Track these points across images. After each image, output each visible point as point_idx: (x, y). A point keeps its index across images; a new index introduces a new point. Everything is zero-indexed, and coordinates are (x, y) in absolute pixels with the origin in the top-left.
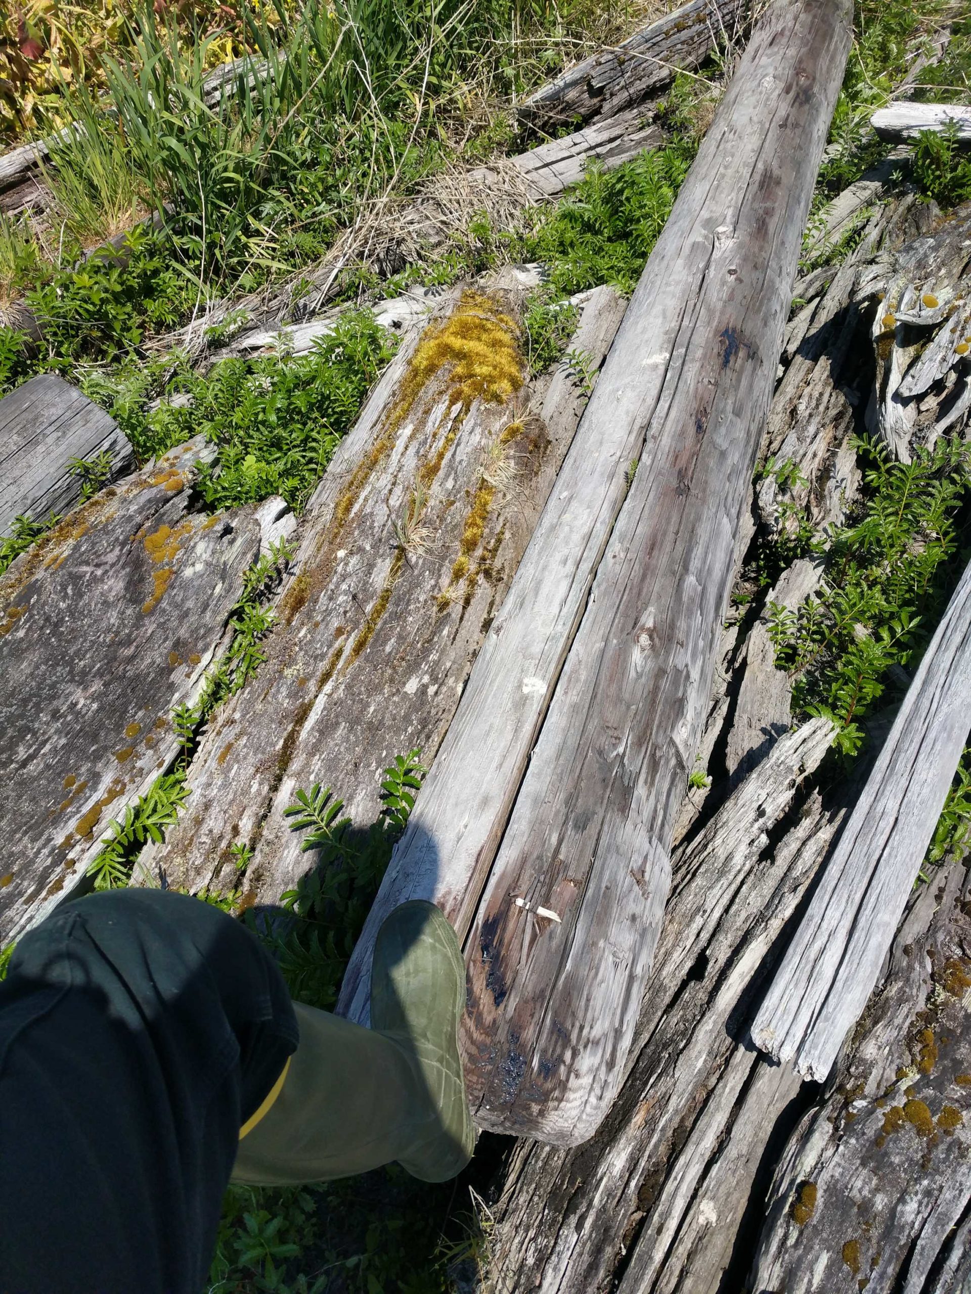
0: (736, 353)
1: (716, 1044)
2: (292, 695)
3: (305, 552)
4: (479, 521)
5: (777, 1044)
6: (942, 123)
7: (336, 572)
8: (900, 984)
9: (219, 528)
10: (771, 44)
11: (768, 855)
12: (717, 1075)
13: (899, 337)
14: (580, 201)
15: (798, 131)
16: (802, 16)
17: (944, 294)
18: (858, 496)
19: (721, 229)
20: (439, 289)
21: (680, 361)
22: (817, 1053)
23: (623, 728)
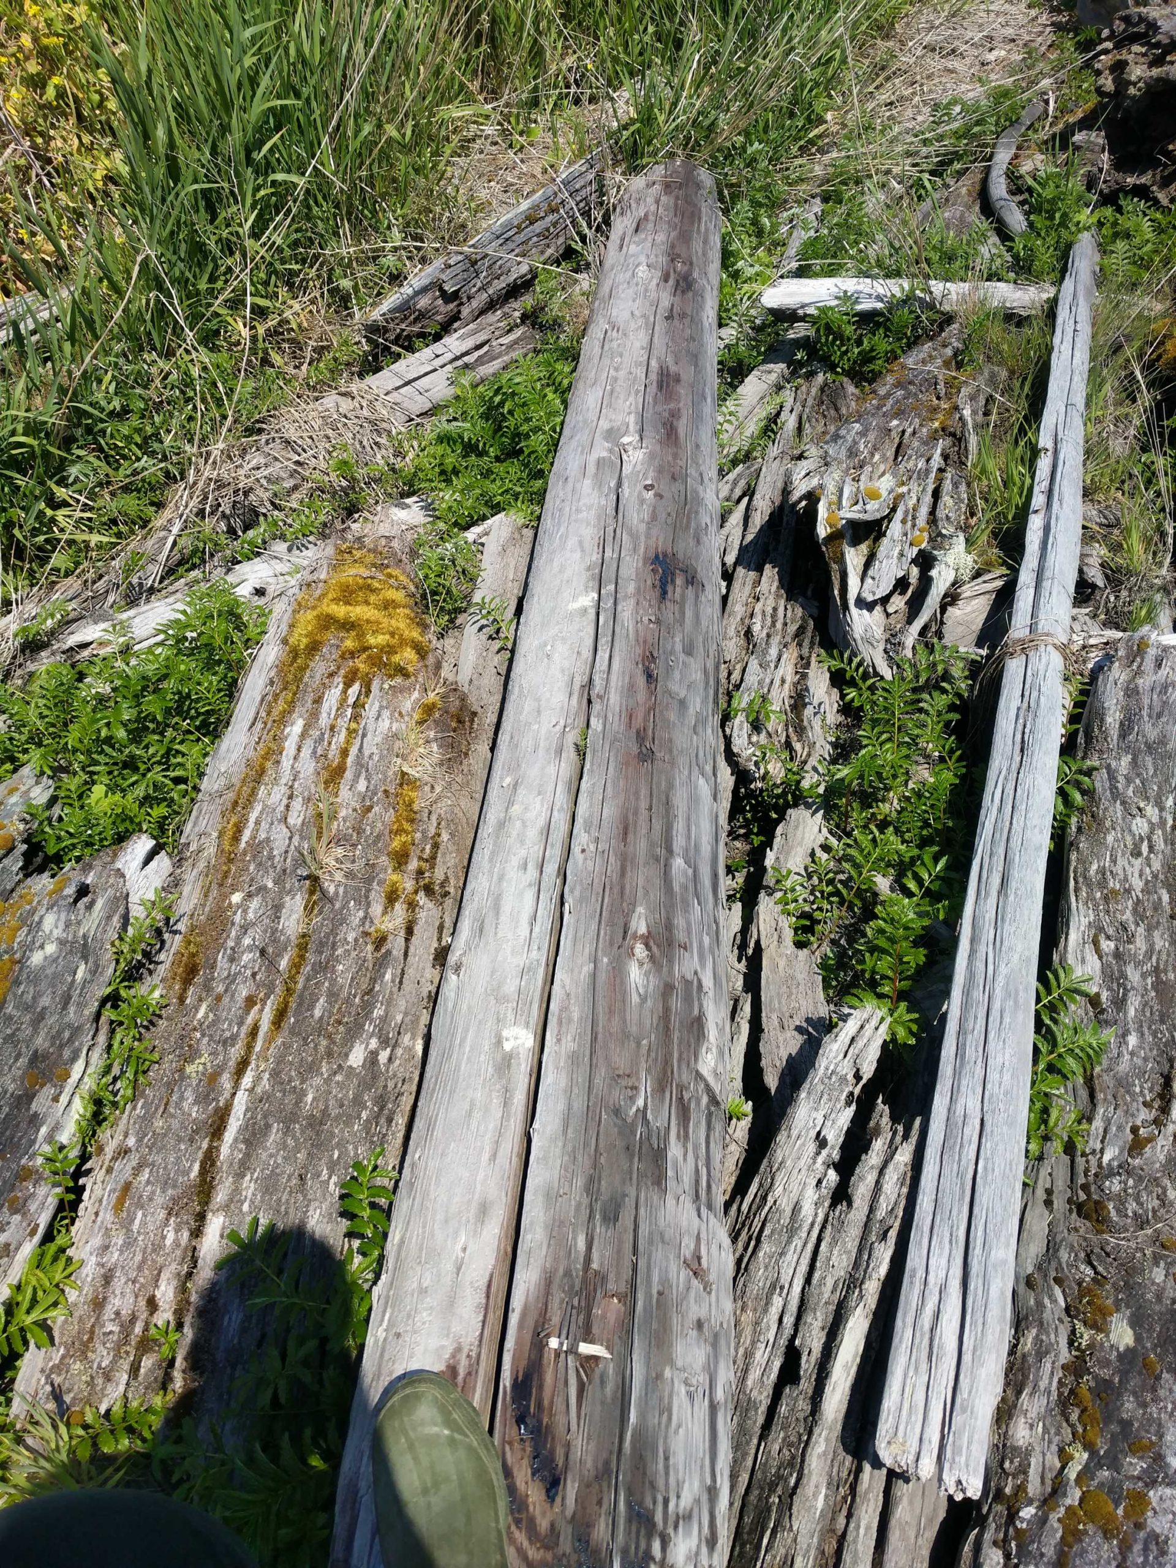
0: (673, 581)
1: (835, 1470)
2: (202, 1099)
3: (189, 900)
4: (407, 826)
5: (911, 1458)
6: (837, 298)
7: (233, 924)
8: (1034, 1331)
9: (70, 890)
10: (637, 231)
11: (841, 1195)
12: (844, 1512)
13: (848, 536)
14: (455, 419)
15: (687, 321)
16: (664, 199)
17: (885, 484)
18: (840, 718)
19: (625, 440)
20: (305, 542)
21: (612, 601)
22: (963, 1459)
23: (637, 1073)
